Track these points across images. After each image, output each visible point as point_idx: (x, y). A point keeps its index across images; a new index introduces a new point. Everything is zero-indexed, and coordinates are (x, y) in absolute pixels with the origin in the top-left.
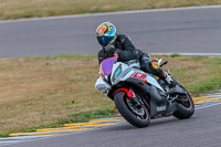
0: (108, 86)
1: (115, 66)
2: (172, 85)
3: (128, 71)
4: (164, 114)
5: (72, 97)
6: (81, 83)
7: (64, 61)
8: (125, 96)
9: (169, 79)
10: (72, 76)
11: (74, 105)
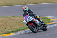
0: (27, 22)
1: (28, 17)
2: (42, 22)
3: (31, 19)
4: (40, 29)
5: (5, 27)
6: (7, 24)
7: (3, 18)
8: (31, 25)
9: (41, 21)
10: (5, 22)
11: (6, 29)
